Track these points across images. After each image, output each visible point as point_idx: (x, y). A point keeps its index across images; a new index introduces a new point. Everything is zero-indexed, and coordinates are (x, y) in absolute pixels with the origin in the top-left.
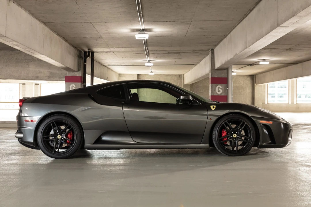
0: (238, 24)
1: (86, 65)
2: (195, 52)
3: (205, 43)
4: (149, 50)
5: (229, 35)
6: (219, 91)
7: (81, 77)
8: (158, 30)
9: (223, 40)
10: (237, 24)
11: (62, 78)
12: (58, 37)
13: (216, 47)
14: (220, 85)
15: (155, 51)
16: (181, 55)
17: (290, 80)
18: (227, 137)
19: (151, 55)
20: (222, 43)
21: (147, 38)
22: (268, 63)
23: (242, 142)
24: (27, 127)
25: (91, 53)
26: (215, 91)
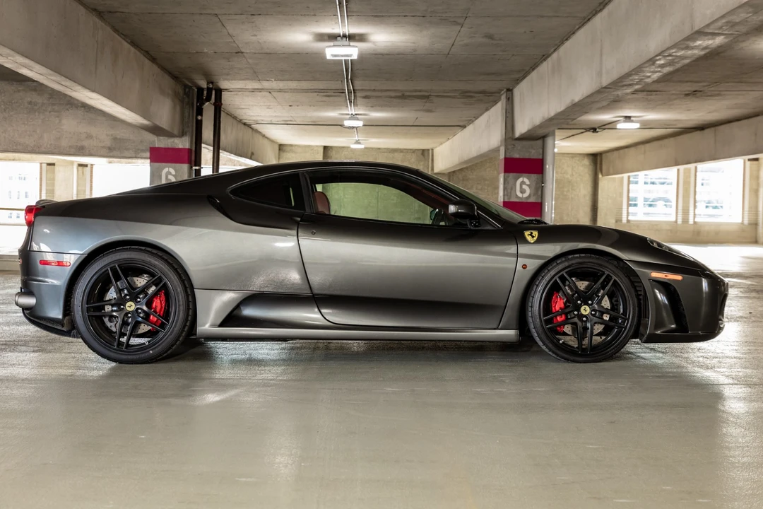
0: (579, 28)
1: (201, 121)
2: (466, 95)
3: (493, 74)
4: (355, 88)
5: (555, 56)
6: (523, 191)
7: (190, 150)
8: (383, 37)
9: (537, 66)
10: (577, 27)
11: (143, 151)
12: (133, 49)
13: (518, 84)
14: (525, 177)
15: (369, 90)
16: (432, 103)
17: (682, 168)
18: (566, 314)
19: (360, 100)
20: (534, 74)
21: (355, 57)
22: (637, 125)
23: (603, 326)
24: (46, 280)
25: (214, 92)
26: (513, 192)
